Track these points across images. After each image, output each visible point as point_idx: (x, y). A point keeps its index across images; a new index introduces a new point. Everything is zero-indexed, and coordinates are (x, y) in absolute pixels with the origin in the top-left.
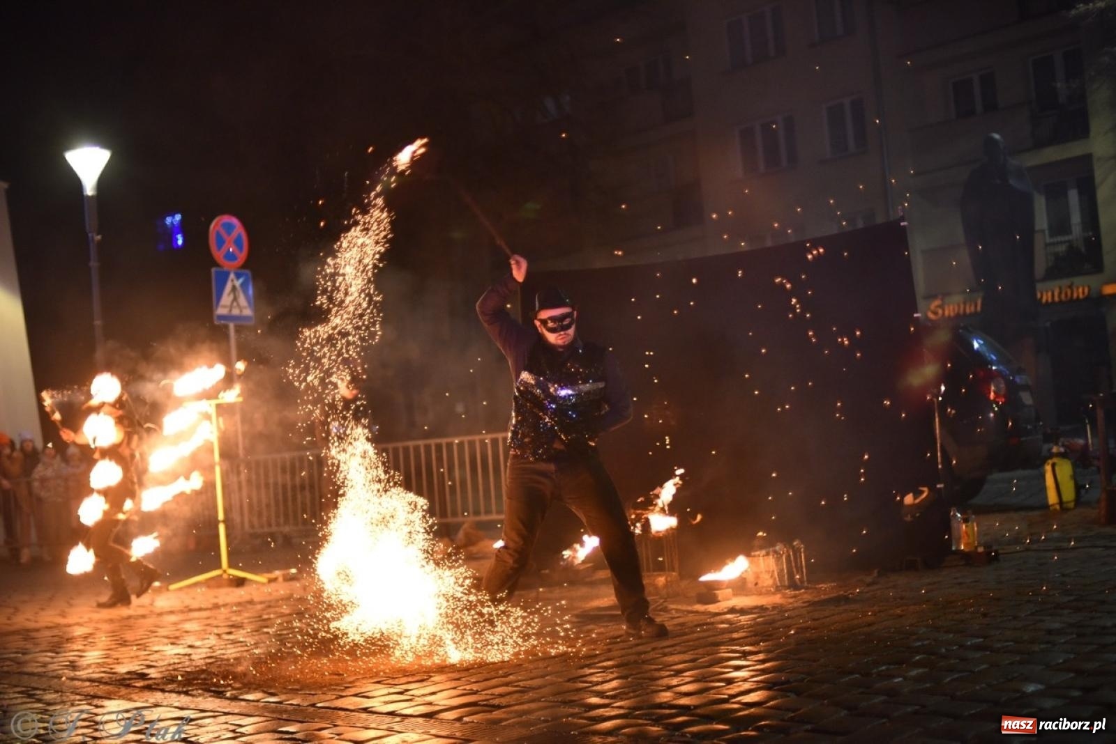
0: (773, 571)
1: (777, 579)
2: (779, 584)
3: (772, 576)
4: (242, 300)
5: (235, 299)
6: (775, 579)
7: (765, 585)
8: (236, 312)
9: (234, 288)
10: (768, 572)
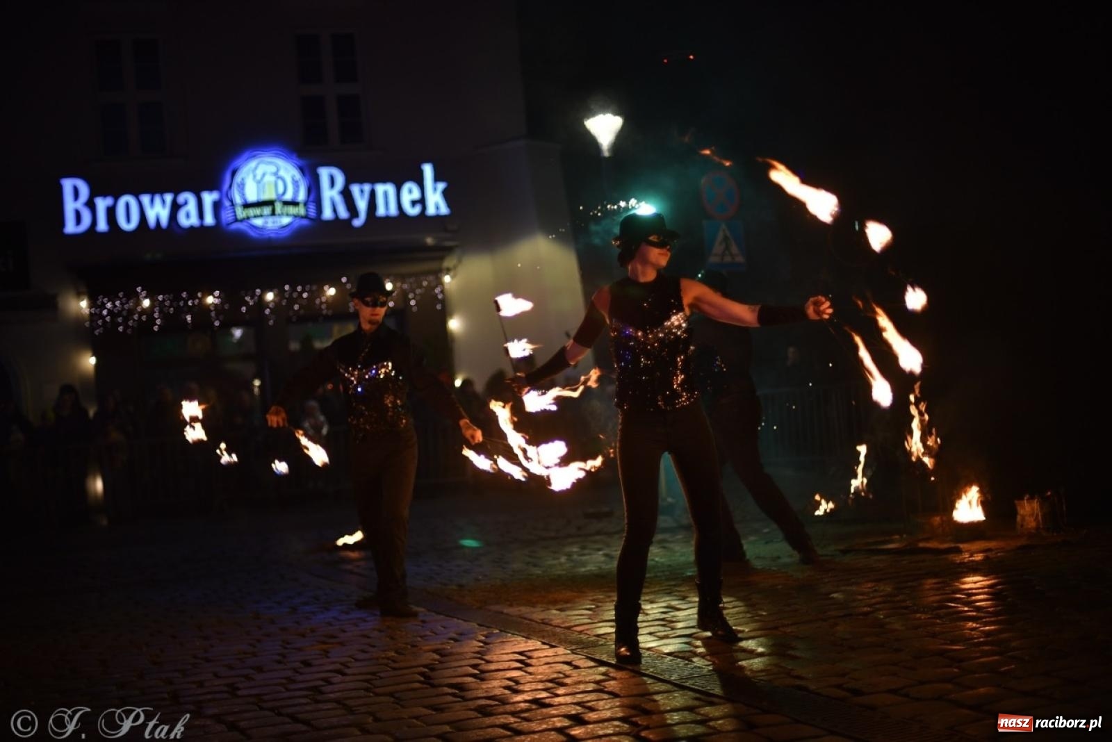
0: (1037, 515)
1: (1041, 521)
2: (1041, 526)
3: (1035, 520)
4: (734, 249)
5: (727, 248)
6: (1038, 522)
7: (1029, 527)
8: (728, 259)
9: (726, 239)
10: (1032, 515)
